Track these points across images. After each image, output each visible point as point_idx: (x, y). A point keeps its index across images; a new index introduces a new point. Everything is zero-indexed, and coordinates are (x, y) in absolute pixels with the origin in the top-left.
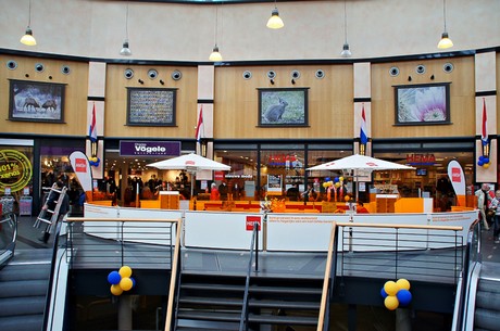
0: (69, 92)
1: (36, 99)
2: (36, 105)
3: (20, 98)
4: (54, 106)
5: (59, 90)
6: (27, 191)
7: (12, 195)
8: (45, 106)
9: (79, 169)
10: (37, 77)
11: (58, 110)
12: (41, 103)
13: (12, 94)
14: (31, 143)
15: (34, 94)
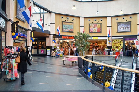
0: (132, 23)
1: (123, 26)
2: (123, 28)
3: (119, 27)
4: (128, 28)
5: (129, 23)
6: (122, 50)
7: (118, 50)
8: (126, 28)
9: (137, 44)
10: (123, 21)
11: (129, 29)
12: (125, 27)
13: (117, 26)
14: (122, 38)
15: (123, 25)
